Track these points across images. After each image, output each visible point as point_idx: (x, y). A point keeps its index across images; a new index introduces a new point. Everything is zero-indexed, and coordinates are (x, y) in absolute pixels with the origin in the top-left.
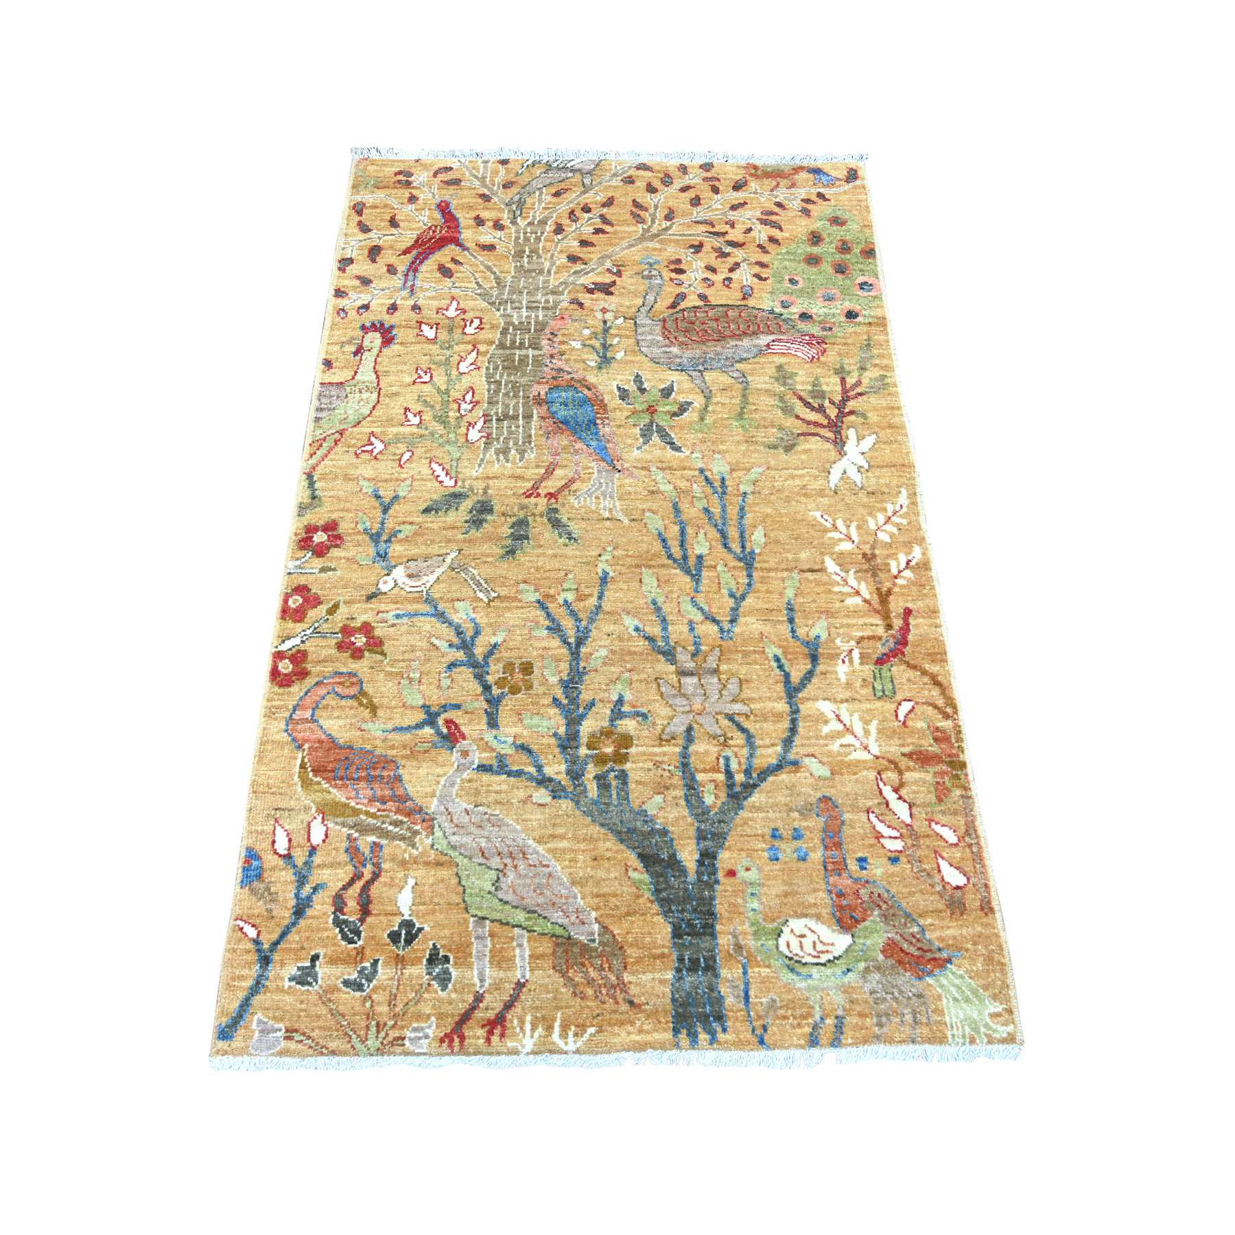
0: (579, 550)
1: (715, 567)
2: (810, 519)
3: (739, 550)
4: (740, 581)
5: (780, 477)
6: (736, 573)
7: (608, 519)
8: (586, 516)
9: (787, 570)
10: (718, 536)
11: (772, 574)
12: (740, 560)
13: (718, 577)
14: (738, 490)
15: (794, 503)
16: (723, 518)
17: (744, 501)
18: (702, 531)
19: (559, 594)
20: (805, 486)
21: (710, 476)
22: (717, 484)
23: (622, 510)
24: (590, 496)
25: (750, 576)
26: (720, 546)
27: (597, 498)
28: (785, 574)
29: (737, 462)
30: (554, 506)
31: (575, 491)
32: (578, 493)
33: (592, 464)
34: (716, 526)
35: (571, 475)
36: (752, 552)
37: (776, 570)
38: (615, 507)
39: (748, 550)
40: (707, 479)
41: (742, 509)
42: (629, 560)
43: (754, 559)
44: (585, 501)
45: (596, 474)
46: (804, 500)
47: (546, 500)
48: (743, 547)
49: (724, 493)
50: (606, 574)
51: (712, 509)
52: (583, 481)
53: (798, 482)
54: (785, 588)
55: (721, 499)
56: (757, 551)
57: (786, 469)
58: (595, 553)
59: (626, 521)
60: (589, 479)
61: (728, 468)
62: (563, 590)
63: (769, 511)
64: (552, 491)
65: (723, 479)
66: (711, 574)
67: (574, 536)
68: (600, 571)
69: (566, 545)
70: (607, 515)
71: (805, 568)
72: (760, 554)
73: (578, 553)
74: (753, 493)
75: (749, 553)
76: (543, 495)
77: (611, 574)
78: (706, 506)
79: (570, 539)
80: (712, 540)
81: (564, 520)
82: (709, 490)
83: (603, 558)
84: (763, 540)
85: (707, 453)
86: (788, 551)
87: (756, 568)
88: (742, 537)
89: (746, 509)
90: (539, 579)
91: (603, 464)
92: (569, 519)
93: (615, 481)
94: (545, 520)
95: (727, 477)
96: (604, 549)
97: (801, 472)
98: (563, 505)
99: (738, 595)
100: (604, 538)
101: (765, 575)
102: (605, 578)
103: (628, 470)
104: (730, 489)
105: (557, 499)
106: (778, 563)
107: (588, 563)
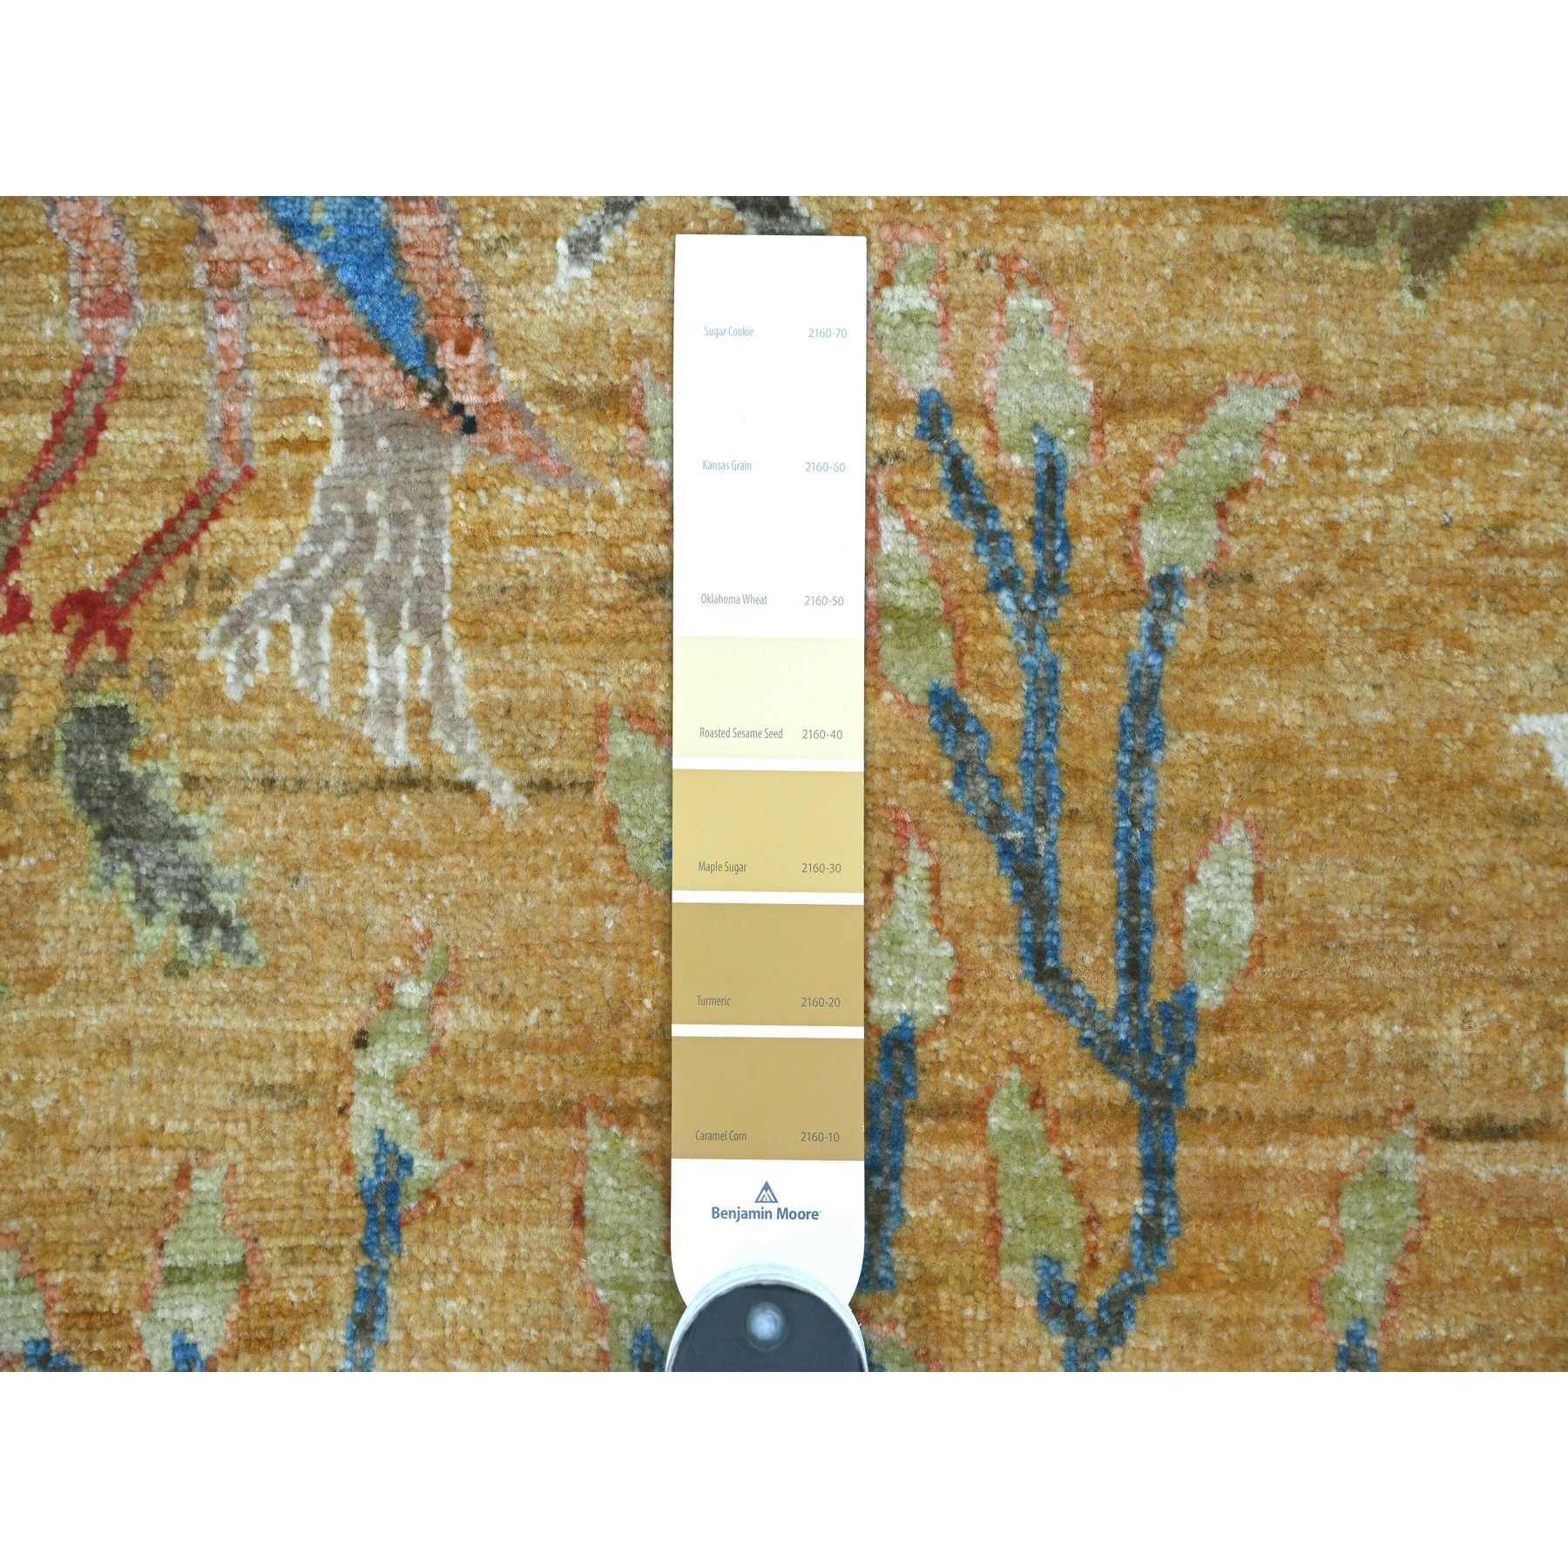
0: (246, 1000)
1: (976, 1111)
2: (1514, 768)
3: (1108, 992)
4: (1110, 1206)
5: (1374, 455)
6: (1083, 1147)
7: (407, 781)
8: (284, 763)
9: (1359, 1122)
10: (1005, 890)
11: (1278, 1153)
12: (1112, 1057)
13: (991, 1175)
14: (1130, 560)
15: (1434, 652)
16: (1036, 765)
17: (1157, 641)
18: (919, 861)
19: (146, 1303)
20: (1503, 526)
21: (980, 462)
22: (1014, 515)
23: (483, 715)
24: (307, 616)
25: (1157, 1170)
26: (1011, 969)
27: (346, 629)
28: (1347, 1152)
29: (1141, 350)
30: (109, 693)
31: (222, 581)
32: (241, 597)
33: (316, 378)
34: (995, 822)
35: (197, 454)
36: (1182, 1009)
37: (1301, 1123)
38: (442, 689)
39: (1160, 992)
40: (959, 477)
41: (1144, 700)
42: (519, 1065)
43: (1188, 1052)
44: (278, 654)
45: (337, 450)
46: (1487, 627)
47: (59, 648)
48: (1135, 971)
49: (1050, 583)
50: (394, 1161)
51: (979, 704)
52: (268, 507)
53: (1466, 500)
54: (1336, 1250)
55: (1033, 625)
56: (1209, 997)
57: (1408, 397)
58: (336, 1025)
59: (504, 794)
60: (302, 486)
61: (1080, 397)
62: (172, 1276)
63: (1290, 712)
64: (93, 576)
65: (1051, 478)
66: (957, 1157)
67: (224, 901)
68: (361, 1145)
69: (177, 969)
70: (397, 750)
71: (1456, 1113)
72: (1223, 1020)
73: (242, 1023)
74: (1213, 578)
75: (1166, 1011)
76: (41, 611)
77: (425, 1166)
78: (947, 681)
79: (199, 922)
80: (969, 921)
81: (166, 789)
82: (971, 564)
83: (380, 1060)
84: (1246, 923)
85: (969, 280)
86: (1377, 1002)
87: (1198, 1115)
88: (1133, 897)
89: (1169, 696)
90: (41, 1209)
91: (379, 375)
92: (191, 782)
93: (450, 500)
94: (58, 790)
95: (1075, 458)
96: (385, 994)
97: (1491, 421)
98: (159, 677)
99: (1088, 1307)
100: (381, 917)
101: (1242, 1157)
102: (392, 1192)
103: (515, 412)
104: (1086, 547)
105: (120, 640)
106: (1315, 1081)
107: (293, 1095)
